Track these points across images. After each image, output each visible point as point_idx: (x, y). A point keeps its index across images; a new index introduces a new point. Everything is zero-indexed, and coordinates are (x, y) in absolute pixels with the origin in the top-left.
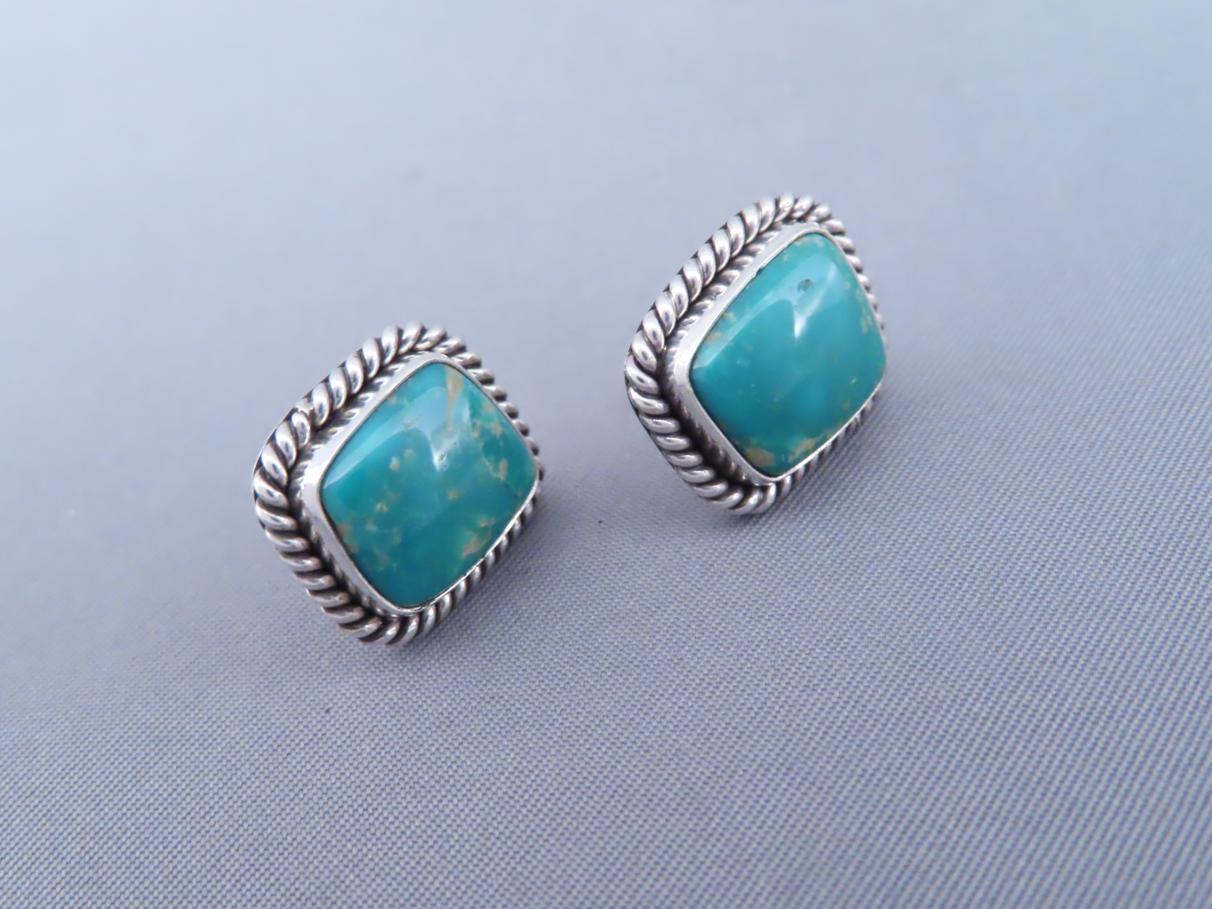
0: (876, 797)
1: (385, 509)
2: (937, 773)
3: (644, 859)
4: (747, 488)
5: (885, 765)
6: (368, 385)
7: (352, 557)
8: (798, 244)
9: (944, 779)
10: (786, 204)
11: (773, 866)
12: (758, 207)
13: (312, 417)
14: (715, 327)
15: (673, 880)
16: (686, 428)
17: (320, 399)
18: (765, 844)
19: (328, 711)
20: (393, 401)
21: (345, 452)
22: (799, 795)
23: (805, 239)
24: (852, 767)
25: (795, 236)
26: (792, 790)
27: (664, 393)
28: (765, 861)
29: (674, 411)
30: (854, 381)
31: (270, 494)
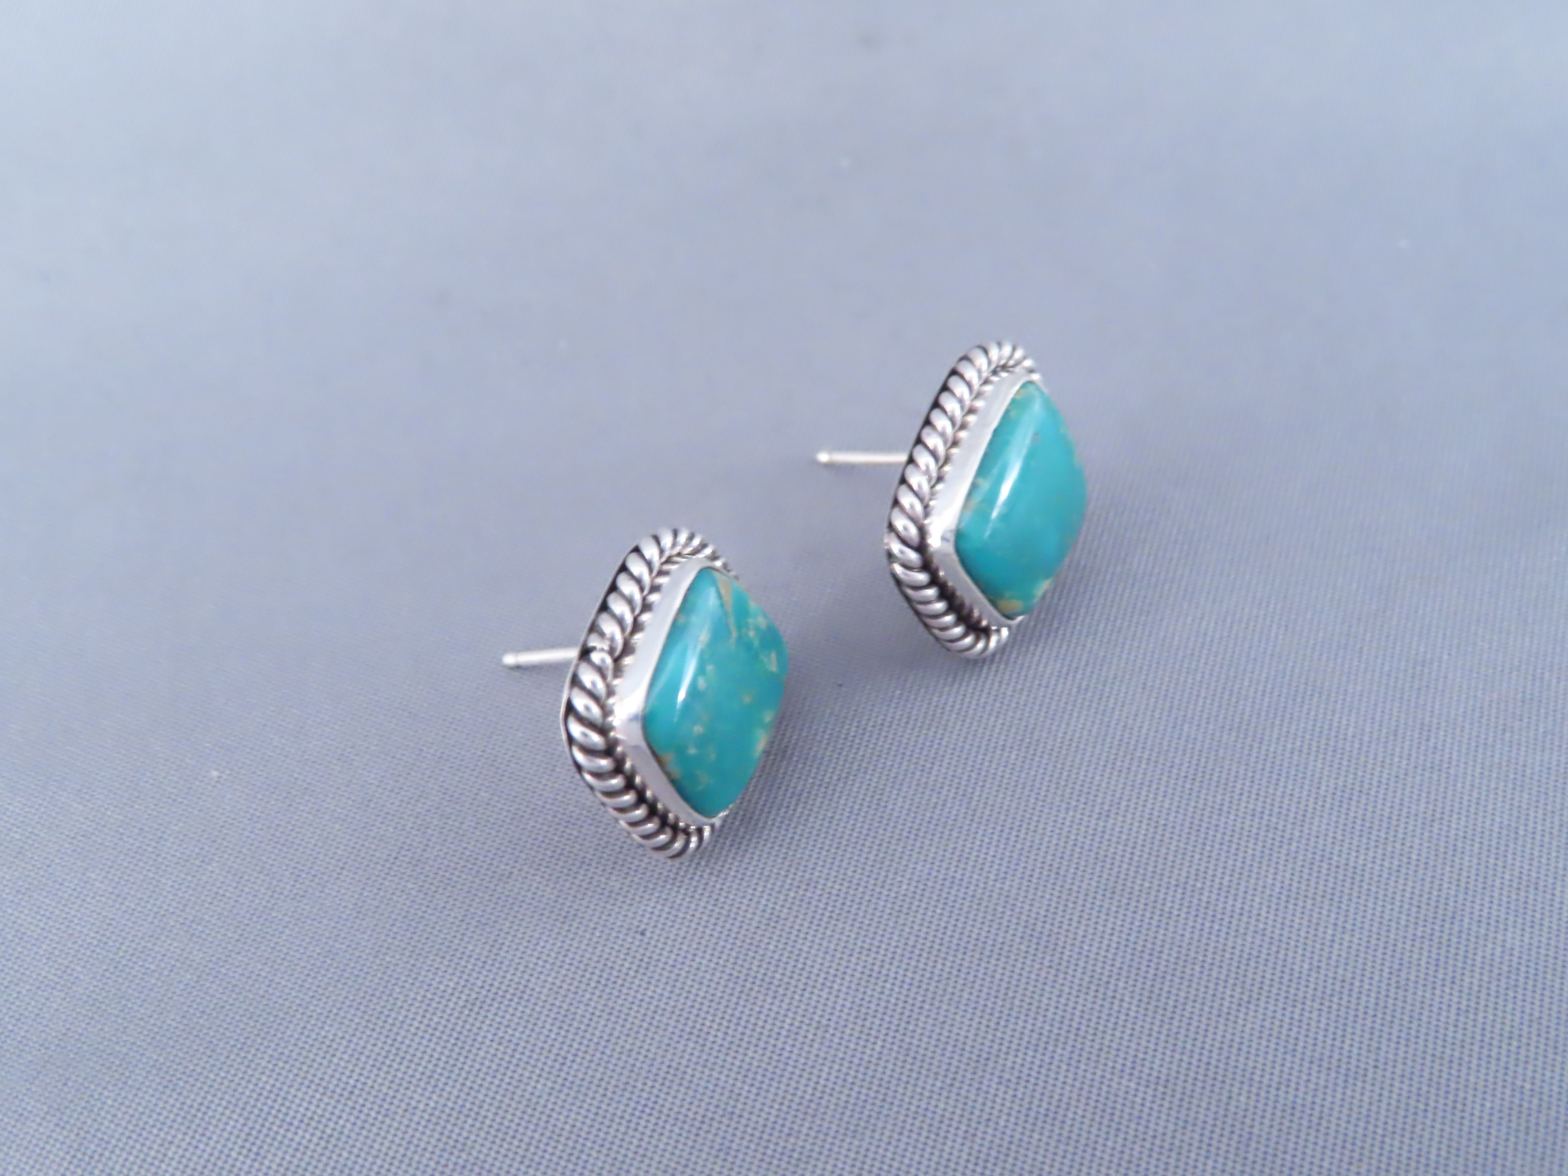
0: (1195, 901)
1: (701, 730)
2: (1238, 870)
3: (1017, 1002)
5: (1193, 872)
7: (673, 782)
9: (1246, 873)
11: (1131, 982)
13: (608, 650)
15: (1050, 1015)
18: (1118, 965)
19: (643, 934)
22: (1130, 914)
24: (1165, 879)
26: (1122, 912)
27: (927, 563)
28: (1123, 979)
31: (585, 735)
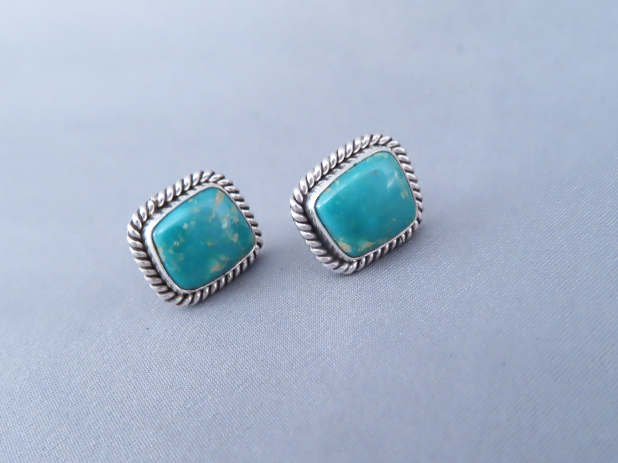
1: (178, 244)
4: (342, 262)
6: (184, 193)
8: (376, 155)
10: (376, 137)
12: (362, 138)
13: (156, 203)
14: (330, 186)
16: (314, 230)
17: (161, 197)
20: (191, 201)
21: (166, 219)
23: (380, 154)
25: (375, 152)
27: (305, 213)
29: (309, 221)
30: (394, 220)
31: (134, 232)
